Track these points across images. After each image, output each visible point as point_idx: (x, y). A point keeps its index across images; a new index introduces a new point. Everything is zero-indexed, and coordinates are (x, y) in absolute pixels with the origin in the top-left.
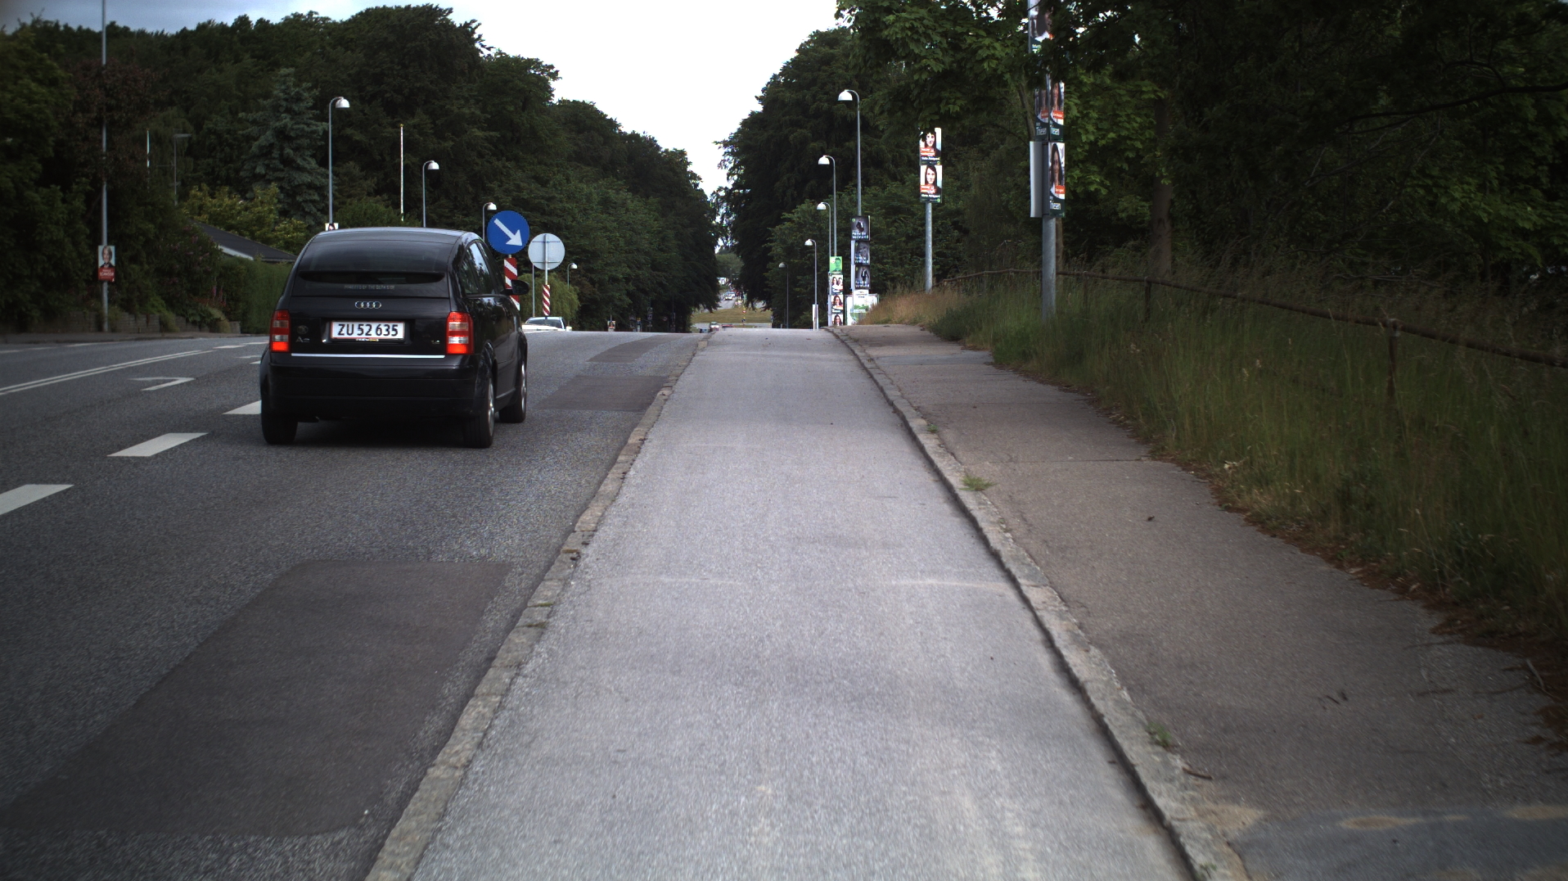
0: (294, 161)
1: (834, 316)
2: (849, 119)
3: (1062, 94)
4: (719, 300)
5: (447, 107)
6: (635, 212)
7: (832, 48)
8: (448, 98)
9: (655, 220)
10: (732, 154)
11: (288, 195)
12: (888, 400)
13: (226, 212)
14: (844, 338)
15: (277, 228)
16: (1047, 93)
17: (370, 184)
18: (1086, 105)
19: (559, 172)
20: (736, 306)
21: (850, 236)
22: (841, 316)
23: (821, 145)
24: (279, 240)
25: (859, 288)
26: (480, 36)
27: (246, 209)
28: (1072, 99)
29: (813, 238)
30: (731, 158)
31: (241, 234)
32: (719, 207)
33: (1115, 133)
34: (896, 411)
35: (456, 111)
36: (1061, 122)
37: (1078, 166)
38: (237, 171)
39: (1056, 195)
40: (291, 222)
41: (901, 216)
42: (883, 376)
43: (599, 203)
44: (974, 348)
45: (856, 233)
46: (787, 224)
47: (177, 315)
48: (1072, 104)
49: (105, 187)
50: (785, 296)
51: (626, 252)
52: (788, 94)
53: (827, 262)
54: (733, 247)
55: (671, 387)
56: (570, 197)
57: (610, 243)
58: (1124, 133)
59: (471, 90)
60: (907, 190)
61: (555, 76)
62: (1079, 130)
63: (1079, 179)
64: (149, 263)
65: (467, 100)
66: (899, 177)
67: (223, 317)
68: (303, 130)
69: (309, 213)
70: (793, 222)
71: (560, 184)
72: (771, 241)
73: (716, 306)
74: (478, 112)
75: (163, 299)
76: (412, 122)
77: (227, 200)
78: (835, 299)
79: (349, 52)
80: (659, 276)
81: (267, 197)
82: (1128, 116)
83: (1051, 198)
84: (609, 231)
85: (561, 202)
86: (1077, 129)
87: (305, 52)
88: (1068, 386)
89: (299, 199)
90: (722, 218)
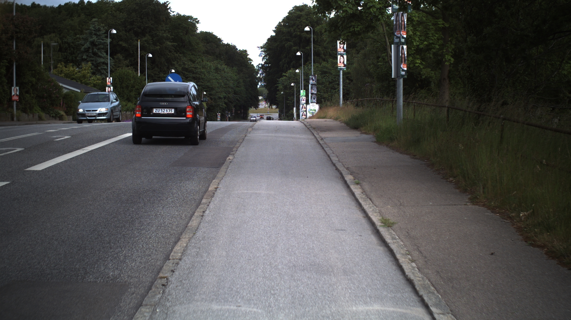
0: (98, 54)
1: (302, 113)
2: (307, 38)
3: (406, 24)
4: (259, 105)
5: (158, 33)
6: (228, 73)
7: (301, 12)
8: (158, 30)
9: (236, 76)
10: (264, 51)
11: (95, 67)
12: (332, 163)
13: (71, 73)
14: (309, 127)
15: (90, 79)
16: (399, 24)
17: (127, 62)
18: (415, 30)
19: (199, 58)
20: (265, 107)
21: (309, 82)
22: (305, 113)
23: (297, 48)
24: (91, 84)
25: (312, 103)
26: (170, 7)
27: (79, 72)
28: (409, 28)
29: (294, 82)
30: (264, 53)
31: (77, 81)
32: (259, 71)
33: (427, 42)
34: (337, 169)
35: (161, 35)
36: (405, 36)
37: (411, 56)
38: (76, 57)
39: (403, 68)
40: (96, 77)
41: (327, 75)
42: (329, 149)
43: (214, 69)
44: (366, 133)
45: (311, 82)
46: (284, 77)
47: (46, 114)
48: (409, 30)
49: (15, 64)
50: (284, 104)
51: (224, 88)
52: (285, 29)
53: (300, 92)
54: (264, 85)
55: (234, 154)
56: (203, 67)
57: (218, 84)
58: (431, 42)
59: (167, 27)
60: (330, 65)
61: (198, 22)
62: (413, 41)
63: (411, 61)
64: (33, 94)
65: (165, 31)
66: (326, 60)
67: (64, 114)
68: (101, 42)
69: (103, 73)
70: (286, 77)
71: (200, 63)
72: (278, 84)
73: (258, 107)
74: (169, 35)
75: (40, 107)
76: (144, 39)
77: (72, 69)
78: (303, 106)
79: (121, 13)
80: (236, 96)
81: (87, 67)
82: (432, 34)
83: (401, 69)
84: (218, 80)
85: (200, 69)
86: (411, 40)
87: (105, 13)
88: (414, 156)
89: (99, 68)
90: (260, 75)
